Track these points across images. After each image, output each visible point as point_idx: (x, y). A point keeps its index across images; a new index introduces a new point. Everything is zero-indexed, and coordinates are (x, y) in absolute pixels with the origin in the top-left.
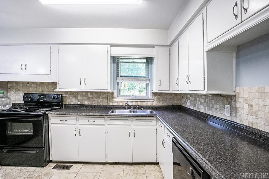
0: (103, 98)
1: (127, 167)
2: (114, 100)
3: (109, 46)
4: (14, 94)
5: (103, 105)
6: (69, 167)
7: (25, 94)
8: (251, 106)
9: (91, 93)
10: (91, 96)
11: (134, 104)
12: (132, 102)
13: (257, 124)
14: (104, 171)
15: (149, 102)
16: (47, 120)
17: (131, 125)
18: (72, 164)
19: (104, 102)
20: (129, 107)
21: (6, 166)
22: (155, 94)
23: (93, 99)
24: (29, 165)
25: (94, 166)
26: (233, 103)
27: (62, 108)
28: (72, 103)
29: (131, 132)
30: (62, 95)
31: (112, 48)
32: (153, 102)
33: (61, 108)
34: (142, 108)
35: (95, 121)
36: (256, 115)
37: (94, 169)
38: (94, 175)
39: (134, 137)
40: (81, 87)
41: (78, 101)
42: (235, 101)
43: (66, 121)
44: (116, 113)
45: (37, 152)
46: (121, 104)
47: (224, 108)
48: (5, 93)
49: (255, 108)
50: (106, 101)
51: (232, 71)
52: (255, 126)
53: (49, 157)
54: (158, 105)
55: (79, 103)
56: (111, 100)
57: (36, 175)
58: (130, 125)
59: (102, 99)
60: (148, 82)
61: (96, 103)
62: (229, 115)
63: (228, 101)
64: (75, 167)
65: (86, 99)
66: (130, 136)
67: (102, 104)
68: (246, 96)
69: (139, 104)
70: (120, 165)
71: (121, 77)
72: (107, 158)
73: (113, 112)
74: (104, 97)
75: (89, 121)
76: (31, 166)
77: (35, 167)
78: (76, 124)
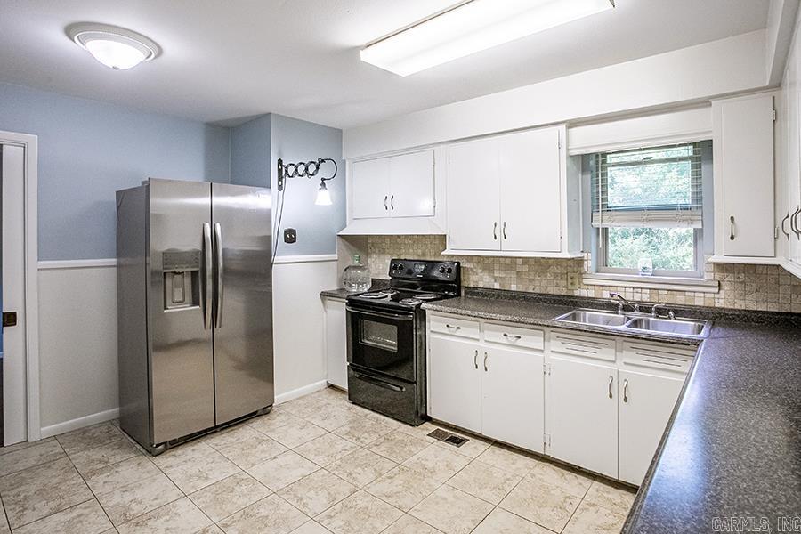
0: (555, 275)
1: (601, 488)
2: (585, 281)
3: (563, 128)
4: (377, 261)
5: (555, 293)
6: (457, 442)
7: (393, 261)
9: (526, 260)
10: (525, 268)
11: (646, 298)
12: (639, 290)
14: (533, 476)
15: (702, 295)
16: (423, 323)
17: (617, 361)
18: (466, 437)
19: (558, 286)
20: (628, 307)
21: (359, 405)
22: (724, 268)
23: (531, 277)
24: (392, 414)
25: (516, 456)
27: (460, 295)
28: (481, 285)
29: (615, 382)
30: (458, 263)
31: (574, 131)
32: (717, 296)
33: (455, 296)
34: (671, 313)
35: (519, 337)
37: (513, 463)
38: (508, 477)
39: (626, 400)
40: (495, 244)
41: (495, 281)
43: (459, 328)
44: (584, 321)
45: (404, 390)
46: (606, 295)
48: (363, 257)
50: (563, 283)
53: (426, 407)
54: (737, 307)
55: (497, 286)
56: (576, 281)
57: (399, 437)
58: (614, 362)
59: (552, 278)
60: (699, 226)
61: (536, 287)
64: (472, 446)
65: (514, 276)
66: (611, 396)
67: (551, 291)
69: (664, 299)
70: (583, 475)
71: (605, 214)
72: (548, 443)
73: (575, 317)
74: (558, 271)
75: (505, 335)
76: (395, 419)
77: (400, 421)
78: (478, 340)
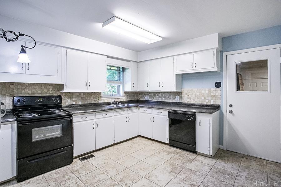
2: (102, 98)
3: (106, 57)
5: (94, 103)
6: (91, 156)
8: (189, 95)
9: (84, 93)
10: (85, 96)
11: (115, 101)
13: (191, 101)
15: (122, 99)
19: (94, 100)
23: (86, 99)
26: (180, 95)
28: (67, 104)
32: (124, 99)
34: (120, 103)
35: (107, 114)
36: (190, 98)
41: (73, 102)
42: (181, 94)
43: (86, 117)
46: (106, 101)
47: (176, 97)
49: (190, 96)
50: (96, 99)
51: (180, 82)
52: (190, 102)
54: (127, 100)
55: (74, 103)
56: (99, 98)
59: (93, 98)
61: (88, 102)
62: (178, 100)
63: (177, 94)
64: (96, 154)
65: (80, 99)
67: (92, 102)
68: (186, 92)
74: (94, 96)
75: (103, 115)
78: (93, 119)
